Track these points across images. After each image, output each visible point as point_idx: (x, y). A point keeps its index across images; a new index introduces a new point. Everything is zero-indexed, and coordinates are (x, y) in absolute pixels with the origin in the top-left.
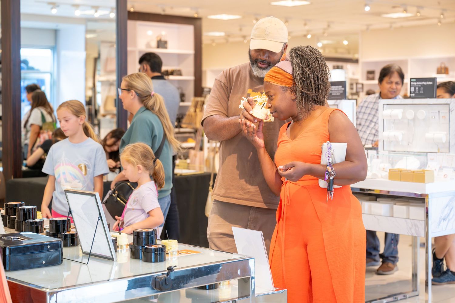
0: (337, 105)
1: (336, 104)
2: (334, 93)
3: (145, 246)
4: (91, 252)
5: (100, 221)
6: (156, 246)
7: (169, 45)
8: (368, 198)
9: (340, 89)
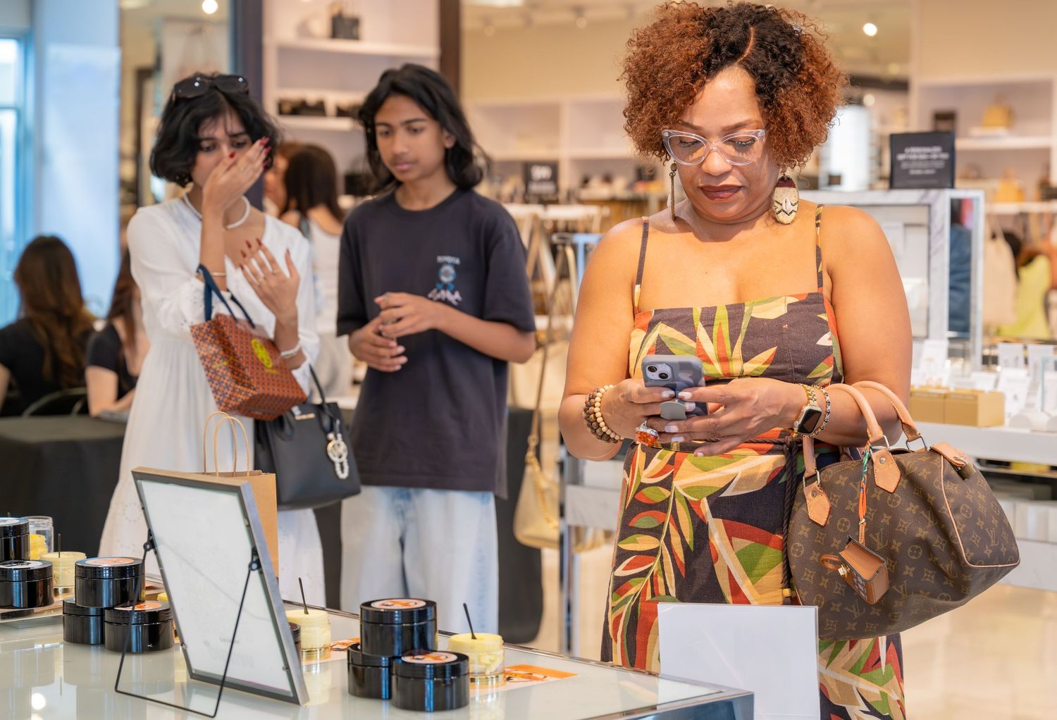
0: (929, 206)
1: (925, 201)
2: (916, 169)
3: (400, 658)
4: (228, 675)
5: (255, 574)
6: (436, 658)
7: (366, 28)
8: (1029, 490)
9: (935, 156)
